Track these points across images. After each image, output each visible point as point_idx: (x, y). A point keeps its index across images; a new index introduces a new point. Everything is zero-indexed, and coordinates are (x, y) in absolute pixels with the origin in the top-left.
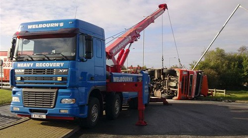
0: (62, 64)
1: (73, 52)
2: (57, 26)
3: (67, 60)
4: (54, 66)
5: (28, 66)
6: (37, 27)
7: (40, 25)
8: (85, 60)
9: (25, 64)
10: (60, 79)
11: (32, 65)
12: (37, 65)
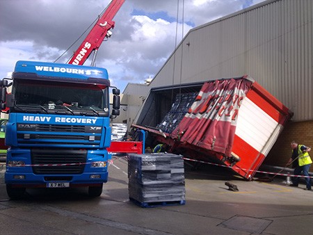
0: (94, 121)
5: (43, 120)
8: (114, 116)
9: (37, 117)
10: (92, 138)
11: (48, 119)
12: (58, 120)
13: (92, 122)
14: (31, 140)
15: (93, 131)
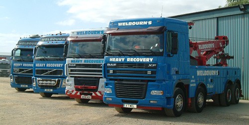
0: (151, 60)
1: (161, 49)
2: (146, 24)
3: (156, 56)
4: (144, 61)
5: (120, 60)
6: (127, 25)
7: (129, 23)
8: (171, 55)
9: (117, 59)
10: (149, 72)
11: (123, 59)
12: (128, 60)
13: (150, 60)
14: (114, 74)
15: (150, 68)
